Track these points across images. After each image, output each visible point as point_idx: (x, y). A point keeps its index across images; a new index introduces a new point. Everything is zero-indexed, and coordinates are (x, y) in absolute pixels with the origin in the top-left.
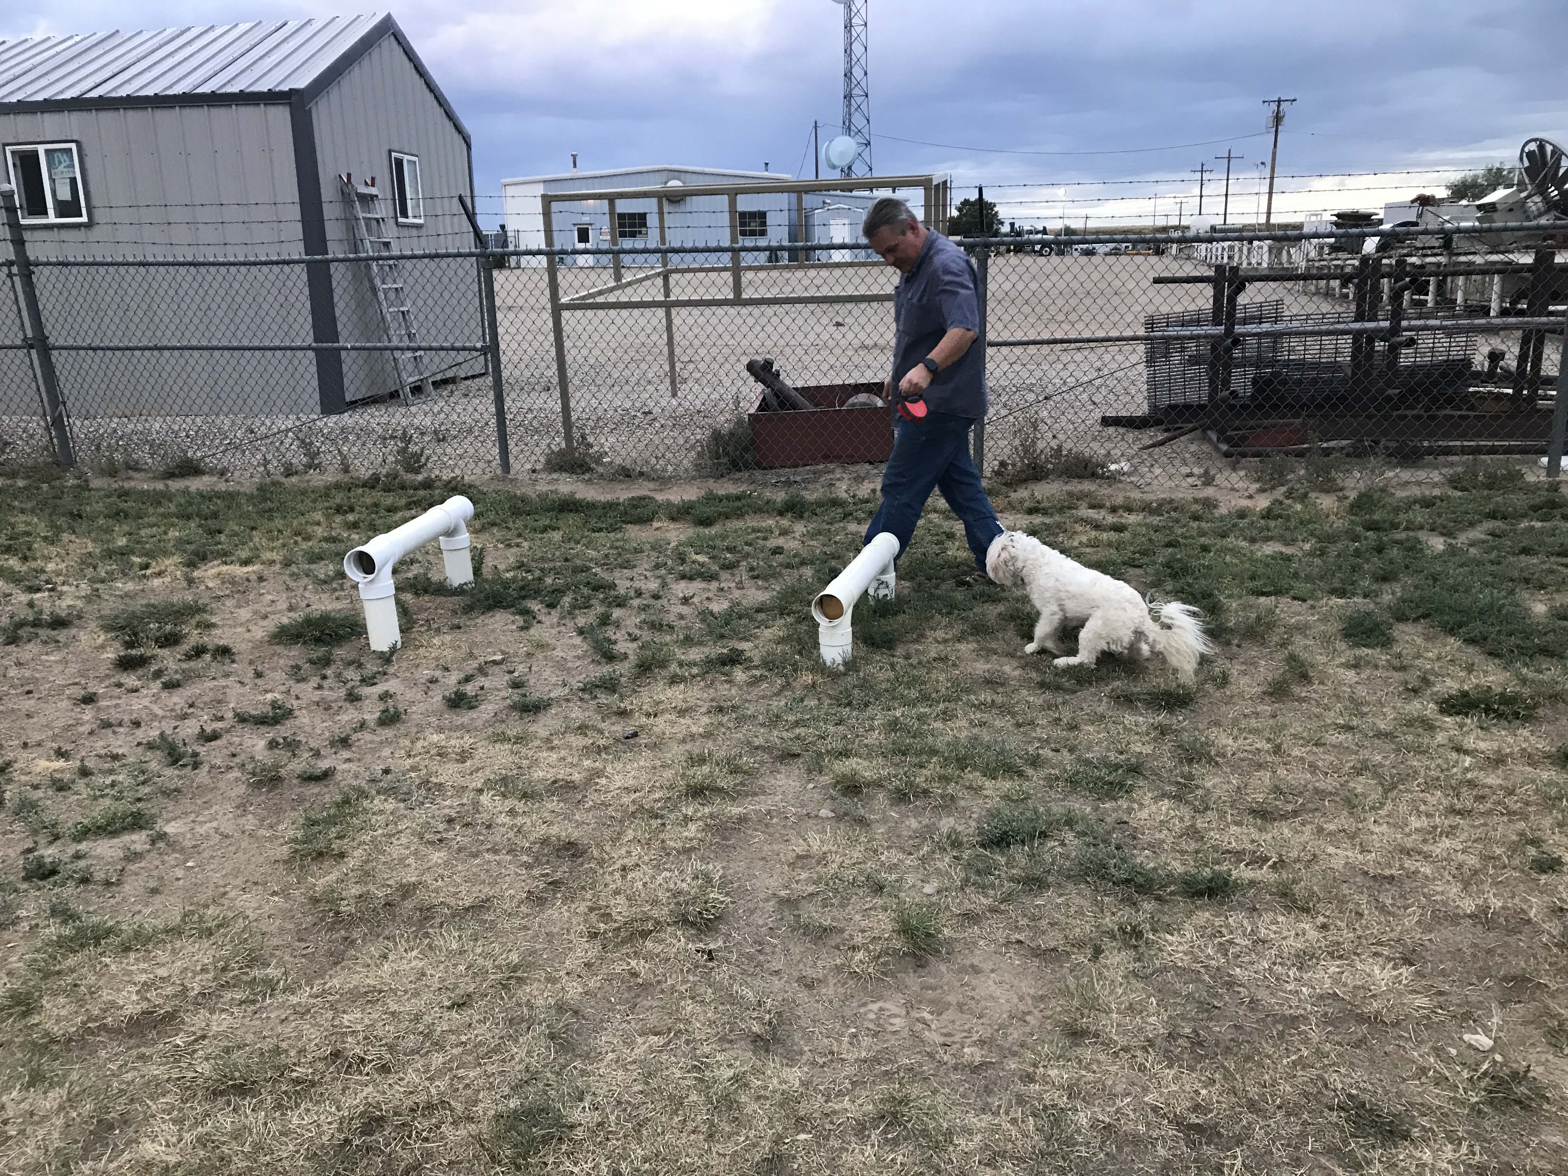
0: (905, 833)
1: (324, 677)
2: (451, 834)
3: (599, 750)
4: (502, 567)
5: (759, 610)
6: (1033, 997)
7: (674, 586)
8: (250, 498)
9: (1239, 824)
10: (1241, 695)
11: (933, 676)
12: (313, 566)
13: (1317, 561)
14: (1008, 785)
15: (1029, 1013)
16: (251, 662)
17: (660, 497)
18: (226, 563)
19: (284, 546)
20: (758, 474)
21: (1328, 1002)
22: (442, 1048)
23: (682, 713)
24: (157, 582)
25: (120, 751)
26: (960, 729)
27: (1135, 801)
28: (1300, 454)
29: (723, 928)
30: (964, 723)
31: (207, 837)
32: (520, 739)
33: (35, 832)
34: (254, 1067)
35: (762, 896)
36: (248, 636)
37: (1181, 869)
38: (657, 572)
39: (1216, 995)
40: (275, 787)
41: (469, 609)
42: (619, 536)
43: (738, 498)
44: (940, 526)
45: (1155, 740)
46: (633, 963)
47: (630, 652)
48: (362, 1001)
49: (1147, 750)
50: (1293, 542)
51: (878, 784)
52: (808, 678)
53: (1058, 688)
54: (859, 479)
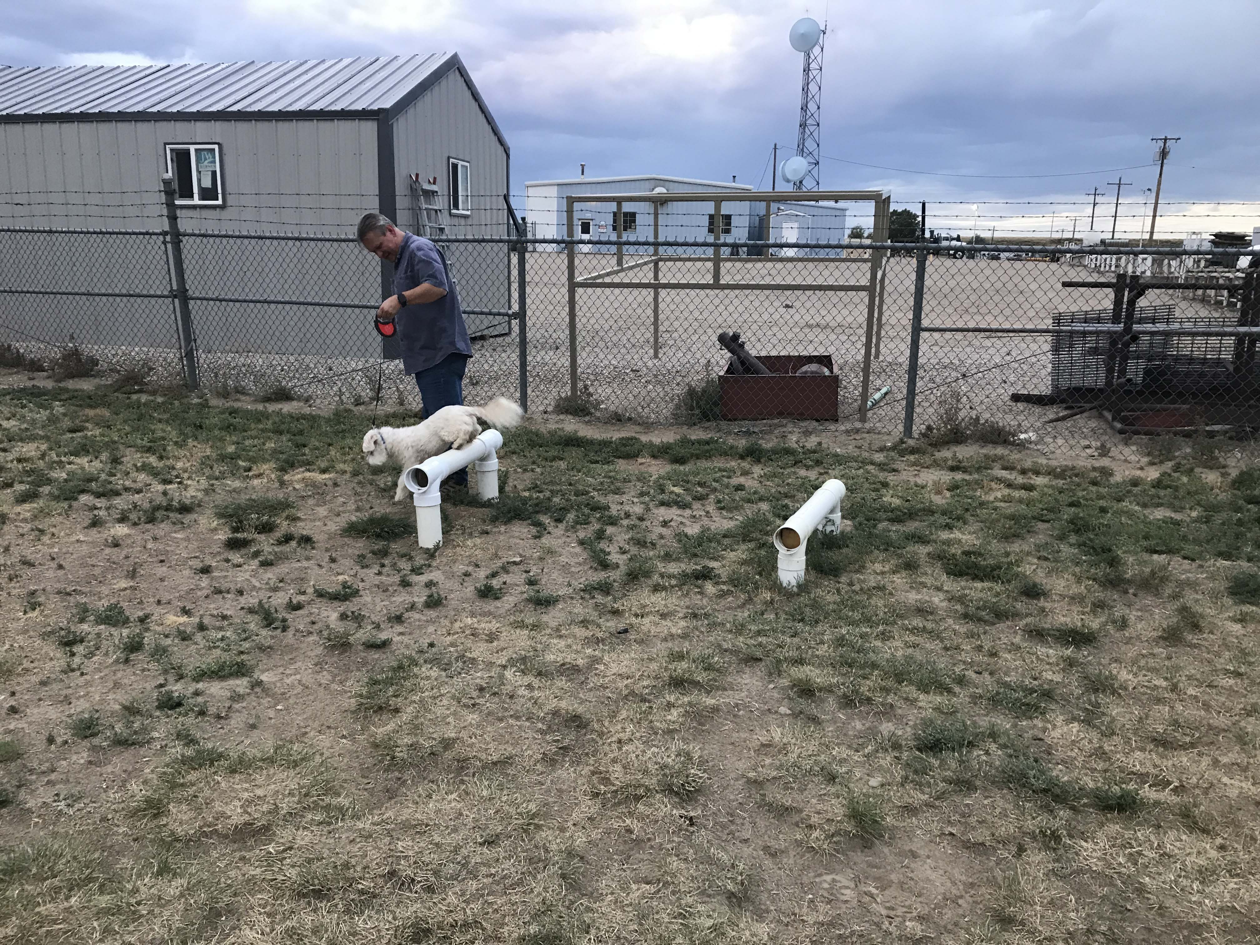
0: (851, 733)
1: (383, 566)
2: (481, 701)
3: (598, 641)
4: (520, 487)
5: (725, 536)
6: (964, 884)
7: (655, 511)
8: (328, 420)
9: (1143, 750)
10: (1138, 638)
11: (873, 602)
12: (375, 477)
13: (1204, 527)
14: (939, 699)
15: (961, 897)
16: (327, 550)
17: (644, 439)
18: (309, 470)
19: (353, 459)
20: (723, 424)
21: (1227, 914)
22: (476, 877)
23: (664, 616)
24: (256, 482)
25: (229, 613)
26: (896, 649)
27: (1048, 721)
28: (1187, 435)
29: (702, 799)
30: (899, 644)
31: (292, 686)
32: (535, 627)
33: (166, 672)
34: (329, 877)
35: (733, 775)
36: (325, 528)
37: (1091, 785)
38: (642, 499)
39: (1128, 899)
40: (345, 651)
41: (494, 520)
42: (611, 467)
43: (707, 443)
44: (876, 476)
45: (1063, 670)
46: (628, 822)
47: (620, 562)
48: (413, 832)
49: (1057, 678)
50: (1181, 509)
51: (829, 690)
52: (768, 596)
53: (980, 620)
54: (807, 433)
